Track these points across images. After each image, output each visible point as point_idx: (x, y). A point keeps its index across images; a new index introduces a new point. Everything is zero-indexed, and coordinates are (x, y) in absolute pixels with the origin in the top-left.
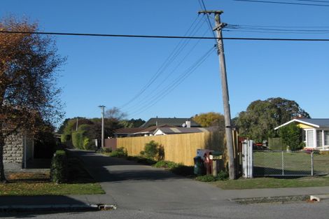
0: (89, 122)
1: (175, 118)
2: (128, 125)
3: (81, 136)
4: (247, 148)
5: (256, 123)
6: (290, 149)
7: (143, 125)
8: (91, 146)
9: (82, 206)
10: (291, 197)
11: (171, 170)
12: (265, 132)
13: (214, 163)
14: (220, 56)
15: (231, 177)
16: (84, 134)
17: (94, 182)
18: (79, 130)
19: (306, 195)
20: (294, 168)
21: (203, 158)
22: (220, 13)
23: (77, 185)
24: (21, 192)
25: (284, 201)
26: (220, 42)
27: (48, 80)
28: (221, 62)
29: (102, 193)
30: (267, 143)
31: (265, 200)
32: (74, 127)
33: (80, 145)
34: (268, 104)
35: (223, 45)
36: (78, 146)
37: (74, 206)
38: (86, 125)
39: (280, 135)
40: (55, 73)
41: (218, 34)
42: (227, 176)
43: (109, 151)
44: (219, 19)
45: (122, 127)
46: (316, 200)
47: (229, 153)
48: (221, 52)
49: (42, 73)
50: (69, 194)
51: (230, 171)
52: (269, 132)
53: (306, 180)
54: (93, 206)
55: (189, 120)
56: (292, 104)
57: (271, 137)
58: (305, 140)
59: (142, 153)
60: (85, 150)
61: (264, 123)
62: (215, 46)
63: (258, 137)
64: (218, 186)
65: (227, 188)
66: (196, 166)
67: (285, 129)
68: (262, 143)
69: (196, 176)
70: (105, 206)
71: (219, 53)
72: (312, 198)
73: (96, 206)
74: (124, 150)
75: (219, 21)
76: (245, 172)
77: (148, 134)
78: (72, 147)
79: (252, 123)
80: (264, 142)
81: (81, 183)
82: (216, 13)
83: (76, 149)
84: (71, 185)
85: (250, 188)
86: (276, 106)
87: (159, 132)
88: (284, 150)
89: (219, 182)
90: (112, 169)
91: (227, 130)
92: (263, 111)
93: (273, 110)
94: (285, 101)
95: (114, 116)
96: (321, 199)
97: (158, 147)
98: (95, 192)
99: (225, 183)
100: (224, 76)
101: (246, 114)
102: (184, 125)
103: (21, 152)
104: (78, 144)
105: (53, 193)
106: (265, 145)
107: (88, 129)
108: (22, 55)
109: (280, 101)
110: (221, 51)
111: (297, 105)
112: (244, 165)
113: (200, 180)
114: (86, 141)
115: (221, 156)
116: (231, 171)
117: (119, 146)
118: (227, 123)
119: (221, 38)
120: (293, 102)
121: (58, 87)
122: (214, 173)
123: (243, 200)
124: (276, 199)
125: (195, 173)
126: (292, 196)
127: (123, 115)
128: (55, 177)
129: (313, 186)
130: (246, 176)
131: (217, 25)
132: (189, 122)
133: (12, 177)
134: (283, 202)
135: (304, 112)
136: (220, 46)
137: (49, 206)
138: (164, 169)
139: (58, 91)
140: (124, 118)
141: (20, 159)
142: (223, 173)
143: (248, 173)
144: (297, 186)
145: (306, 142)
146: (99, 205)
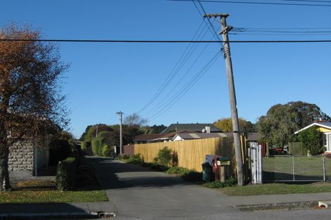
0: (109, 129)
1: (197, 124)
2: (149, 131)
3: (100, 143)
4: (256, 154)
5: (276, 128)
6: (311, 153)
7: (164, 131)
8: (110, 153)
9: (82, 214)
10: (298, 204)
11: (183, 177)
12: (286, 136)
13: (222, 169)
14: (227, 60)
15: (240, 183)
16: (103, 141)
17: (99, 189)
18: (98, 137)
19: (314, 202)
20: (309, 173)
21: (211, 164)
22: (226, 16)
23: (82, 192)
24: (24, 200)
25: (291, 207)
26: (226, 46)
27: (52, 87)
28: (228, 66)
29: (105, 201)
30: (288, 148)
31: (270, 207)
32: (94, 134)
33: (99, 151)
34: (288, 108)
35: (229, 49)
36: (98, 153)
37: (74, 214)
38: (105, 132)
39: (300, 139)
40: (59, 80)
41: (224, 38)
42: (235, 182)
43: (126, 157)
44: (225, 22)
45: (142, 133)
46: (324, 206)
47: (237, 159)
48: (228, 57)
49: (46, 81)
50: (72, 201)
51: (238, 177)
52: (290, 137)
53: (318, 185)
54: (92, 213)
55: (208, 125)
56: (313, 108)
57: (291, 141)
58: (326, 144)
59: (156, 159)
60: (104, 157)
61: (284, 127)
62: (222, 49)
63: (278, 142)
64: (224, 193)
65: (233, 194)
66: (204, 173)
67: (305, 134)
68: (283, 148)
69: (205, 182)
70: (106, 213)
71: (225, 57)
72: (320, 204)
73: (96, 214)
74: (141, 156)
75: (225, 24)
76: (255, 178)
77: (168, 140)
78: (92, 154)
79: (272, 128)
80: (285, 147)
81: (86, 190)
82: (222, 16)
83: (96, 156)
84: (76, 192)
85: (258, 194)
86: (297, 110)
87: (178, 138)
88: (305, 154)
89: (228, 189)
90: (122, 175)
91: (235, 135)
92: (283, 115)
93: (294, 114)
94: (306, 104)
95: (134, 122)
96: (329, 205)
97: (172, 153)
98: (98, 199)
99: (232, 189)
100: (231, 80)
101: (266, 119)
102: (203, 131)
103: (32, 159)
104: (97, 150)
105: (56, 200)
106: (286, 150)
107: (107, 135)
108: (25, 62)
109: (300, 104)
110: (228, 54)
111: (319, 109)
112: (253, 170)
113: (207, 187)
114: (105, 148)
115: (229, 162)
116: (240, 177)
117: (136, 153)
118: (235, 128)
119: (227, 42)
120: (314, 106)
121: (62, 94)
122: (222, 179)
123: (248, 207)
124: (281, 206)
125: (204, 179)
126: (299, 202)
127: (143, 121)
128: (60, 185)
129: (323, 191)
130: (255, 182)
131: (223, 28)
132: (209, 127)
133: (20, 184)
134: (290, 209)
135: (326, 116)
136: (226, 49)
137: (49, 214)
138: (174, 175)
139: (63, 98)
140: (144, 125)
141: (30, 167)
142: (232, 179)
143: (257, 178)
144: (307, 192)
145: (327, 146)
146: (99, 213)
